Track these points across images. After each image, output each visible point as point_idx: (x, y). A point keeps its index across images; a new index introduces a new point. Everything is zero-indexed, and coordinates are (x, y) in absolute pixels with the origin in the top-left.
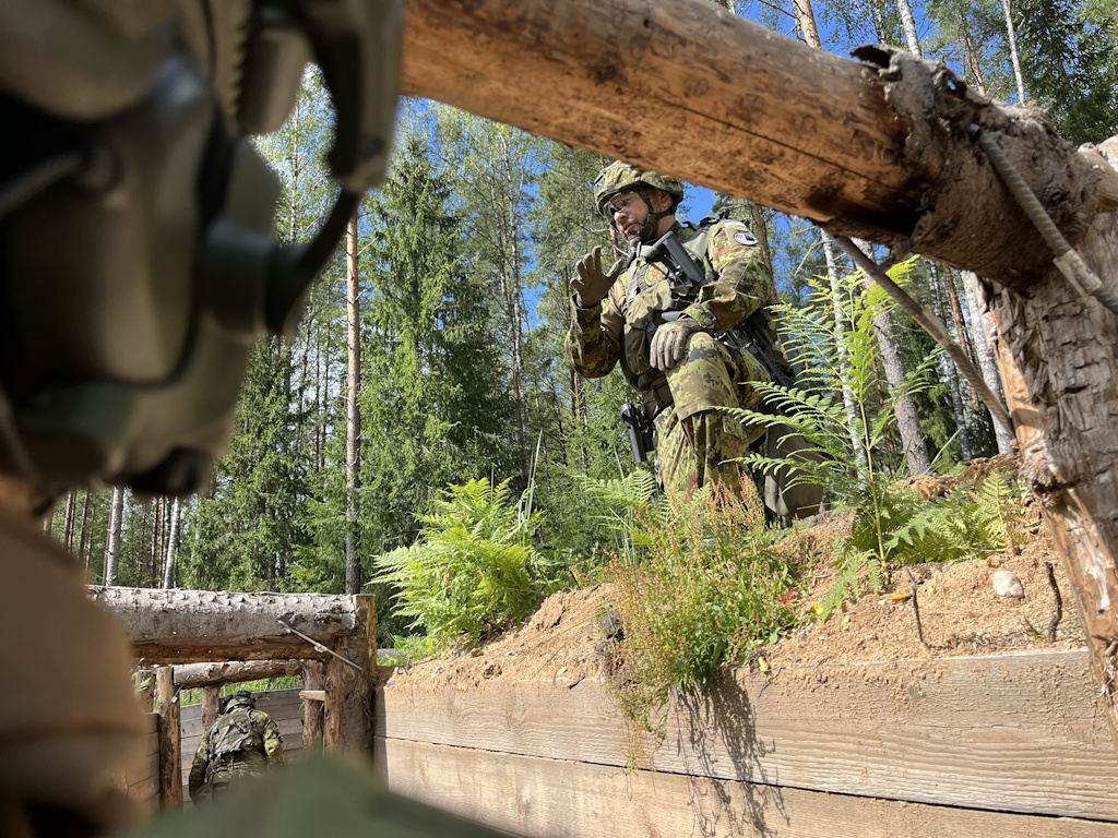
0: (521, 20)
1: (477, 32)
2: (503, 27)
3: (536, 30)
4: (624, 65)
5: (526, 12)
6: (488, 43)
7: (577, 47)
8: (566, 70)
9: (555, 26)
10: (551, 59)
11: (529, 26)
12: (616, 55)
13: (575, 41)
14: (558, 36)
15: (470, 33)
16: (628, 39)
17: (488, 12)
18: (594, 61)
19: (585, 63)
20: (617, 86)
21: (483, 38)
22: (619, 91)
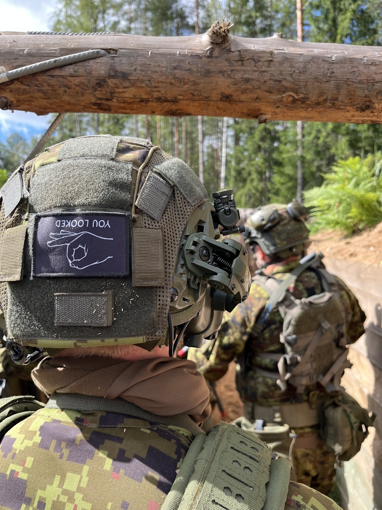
0: (326, 100)
1: (308, 108)
2: (318, 104)
3: (332, 102)
4: (374, 103)
5: (327, 97)
6: (312, 110)
7: (351, 103)
8: (346, 110)
9: (340, 98)
10: (339, 109)
11: (329, 101)
12: (370, 101)
13: (349, 101)
14: (342, 101)
15: (305, 109)
16: (375, 93)
17: (311, 101)
18: (359, 106)
19: (354, 107)
20: (370, 111)
21: (310, 109)
22: (372, 112)
